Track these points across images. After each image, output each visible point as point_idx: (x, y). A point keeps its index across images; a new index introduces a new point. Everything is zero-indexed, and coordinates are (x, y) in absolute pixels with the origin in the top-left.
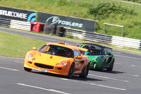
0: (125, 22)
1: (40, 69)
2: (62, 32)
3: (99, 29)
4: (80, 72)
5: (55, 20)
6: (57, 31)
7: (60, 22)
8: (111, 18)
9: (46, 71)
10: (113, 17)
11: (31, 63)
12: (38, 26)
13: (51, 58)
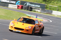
0: (58, 5)
1: (17, 31)
2: (31, 9)
3: (47, 8)
4: (39, 31)
5: (28, 4)
6: (29, 9)
7: (30, 5)
8: (52, 3)
9: (20, 31)
10: (53, 2)
11: (12, 27)
12: (21, 6)
13: (23, 24)
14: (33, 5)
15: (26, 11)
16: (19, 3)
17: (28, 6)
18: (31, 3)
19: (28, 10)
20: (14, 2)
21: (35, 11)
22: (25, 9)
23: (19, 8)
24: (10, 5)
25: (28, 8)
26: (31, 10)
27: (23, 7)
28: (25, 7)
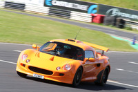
2: (122, 24)
5: (115, 12)
7: (120, 14)
14: (127, 15)
15: (110, 27)
16: (95, 9)
17: (116, 17)
18: (123, 10)
19: (115, 25)
20: (84, 7)
21: (131, 29)
22: (109, 22)
23: (94, 20)
24: (74, 13)
25: (115, 20)
26: (122, 27)
27: (105, 19)
28: (109, 18)
